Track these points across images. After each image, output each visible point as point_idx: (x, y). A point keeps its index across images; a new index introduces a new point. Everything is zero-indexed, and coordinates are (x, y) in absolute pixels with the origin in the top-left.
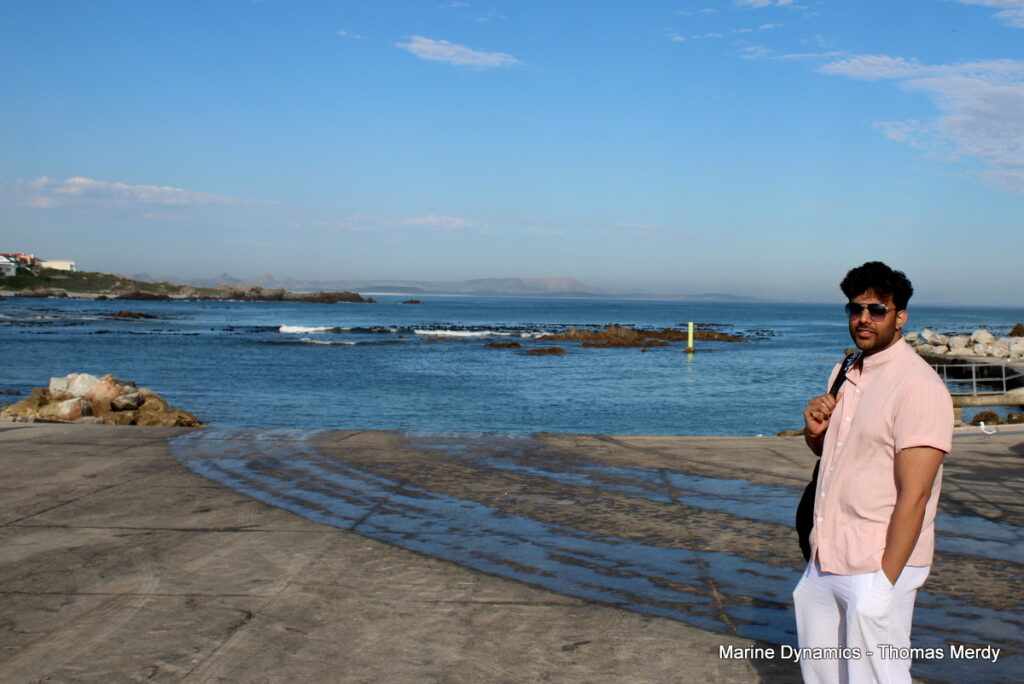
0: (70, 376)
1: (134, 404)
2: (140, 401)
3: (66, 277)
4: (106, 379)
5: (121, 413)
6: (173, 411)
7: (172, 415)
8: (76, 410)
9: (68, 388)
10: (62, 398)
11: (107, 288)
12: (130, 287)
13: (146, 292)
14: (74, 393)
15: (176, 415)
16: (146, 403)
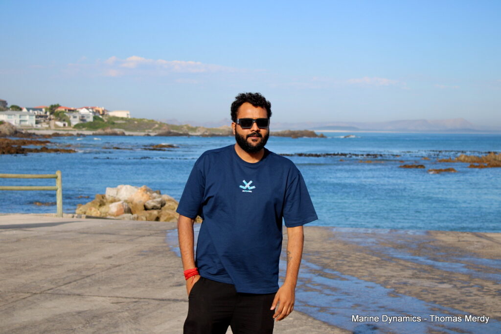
0: (119, 187)
1: (159, 206)
2: (163, 204)
3: (124, 122)
4: (141, 189)
5: (149, 212)
8: (121, 210)
9: (117, 194)
10: (114, 201)
11: (150, 128)
12: (165, 128)
13: (175, 131)
14: (121, 198)
16: (167, 205)
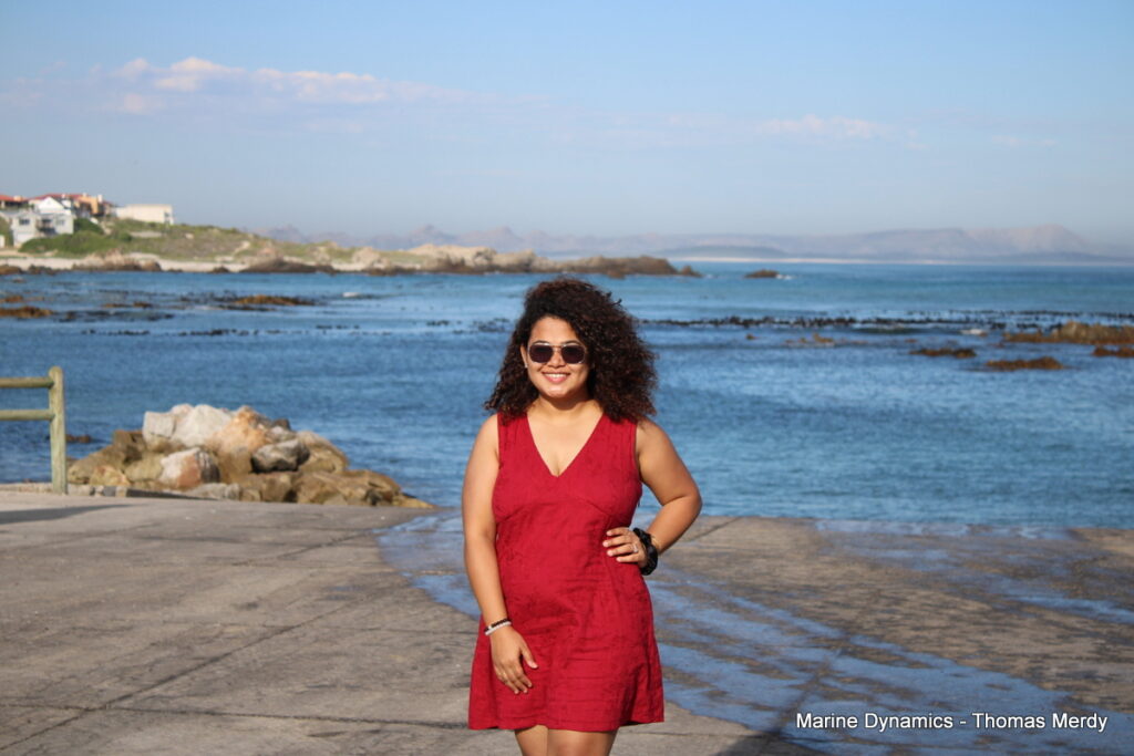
0: (177, 409)
1: (291, 460)
2: (302, 455)
3: (157, 235)
4: (241, 416)
5: (268, 477)
6: (359, 474)
7: (359, 481)
8: (193, 471)
9: (174, 430)
10: (166, 449)
11: (227, 252)
12: (266, 250)
13: (295, 260)
14: (186, 440)
15: (365, 480)
16: (312, 460)
